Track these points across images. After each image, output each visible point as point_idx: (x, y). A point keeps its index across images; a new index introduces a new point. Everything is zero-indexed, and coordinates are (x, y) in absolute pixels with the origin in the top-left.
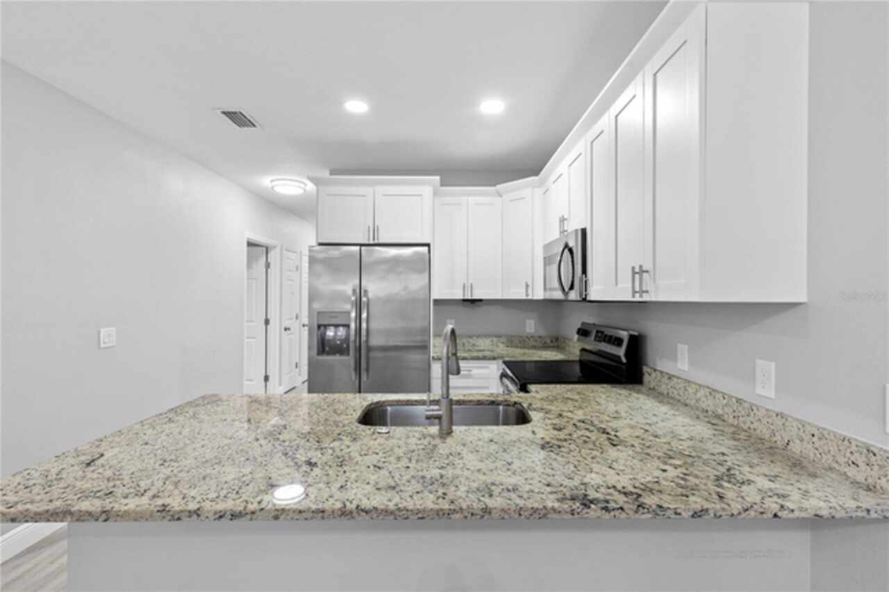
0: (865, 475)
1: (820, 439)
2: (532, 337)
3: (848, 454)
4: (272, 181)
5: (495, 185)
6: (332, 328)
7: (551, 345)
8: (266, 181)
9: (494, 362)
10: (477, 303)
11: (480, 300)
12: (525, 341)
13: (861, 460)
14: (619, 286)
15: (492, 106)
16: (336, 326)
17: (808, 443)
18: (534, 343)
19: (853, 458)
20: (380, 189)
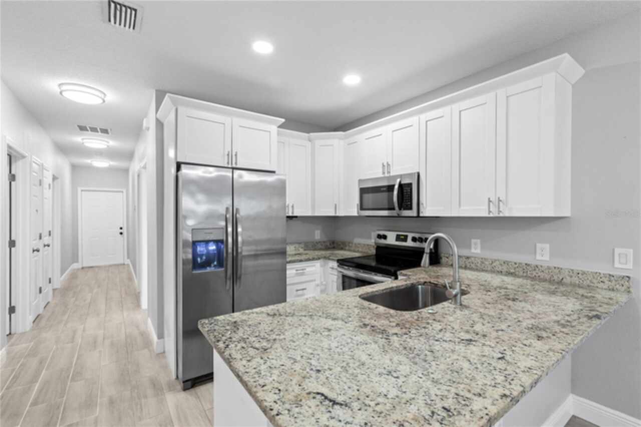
0: (607, 285)
1: (582, 274)
2: (319, 242)
3: (599, 278)
4: (60, 85)
5: (308, 132)
6: (203, 245)
7: (330, 247)
8: (52, 84)
9: (319, 261)
10: (294, 219)
11: (296, 217)
12: (315, 246)
13: (606, 280)
14: (462, 208)
15: (352, 79)
16: (207, 242)
17: (575, 277)
18: (320, 247)
19: (601, 280)
20: (237, 121)
